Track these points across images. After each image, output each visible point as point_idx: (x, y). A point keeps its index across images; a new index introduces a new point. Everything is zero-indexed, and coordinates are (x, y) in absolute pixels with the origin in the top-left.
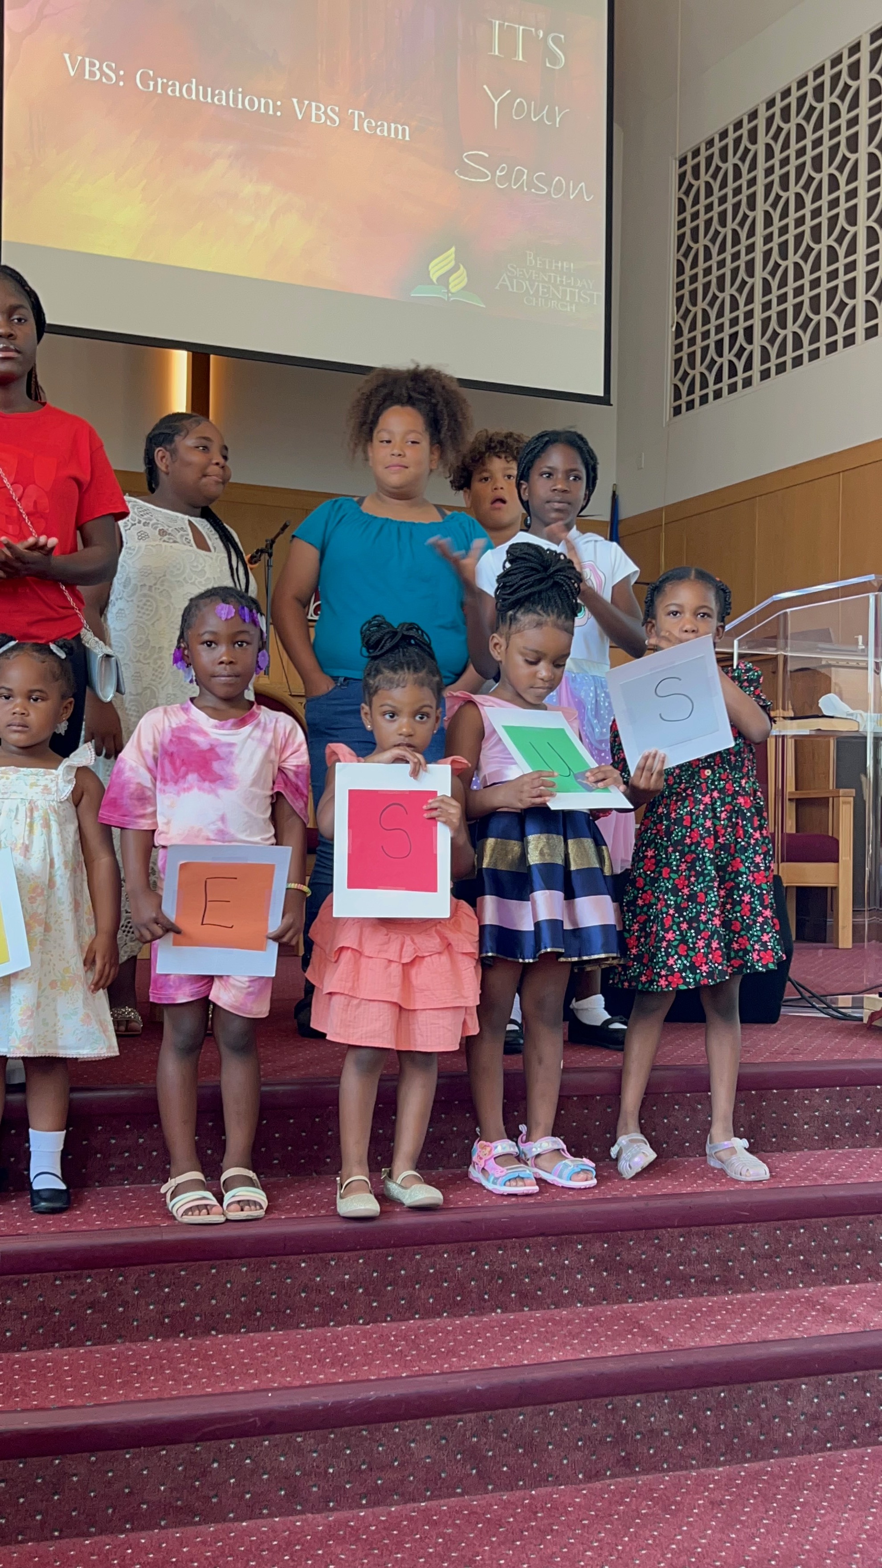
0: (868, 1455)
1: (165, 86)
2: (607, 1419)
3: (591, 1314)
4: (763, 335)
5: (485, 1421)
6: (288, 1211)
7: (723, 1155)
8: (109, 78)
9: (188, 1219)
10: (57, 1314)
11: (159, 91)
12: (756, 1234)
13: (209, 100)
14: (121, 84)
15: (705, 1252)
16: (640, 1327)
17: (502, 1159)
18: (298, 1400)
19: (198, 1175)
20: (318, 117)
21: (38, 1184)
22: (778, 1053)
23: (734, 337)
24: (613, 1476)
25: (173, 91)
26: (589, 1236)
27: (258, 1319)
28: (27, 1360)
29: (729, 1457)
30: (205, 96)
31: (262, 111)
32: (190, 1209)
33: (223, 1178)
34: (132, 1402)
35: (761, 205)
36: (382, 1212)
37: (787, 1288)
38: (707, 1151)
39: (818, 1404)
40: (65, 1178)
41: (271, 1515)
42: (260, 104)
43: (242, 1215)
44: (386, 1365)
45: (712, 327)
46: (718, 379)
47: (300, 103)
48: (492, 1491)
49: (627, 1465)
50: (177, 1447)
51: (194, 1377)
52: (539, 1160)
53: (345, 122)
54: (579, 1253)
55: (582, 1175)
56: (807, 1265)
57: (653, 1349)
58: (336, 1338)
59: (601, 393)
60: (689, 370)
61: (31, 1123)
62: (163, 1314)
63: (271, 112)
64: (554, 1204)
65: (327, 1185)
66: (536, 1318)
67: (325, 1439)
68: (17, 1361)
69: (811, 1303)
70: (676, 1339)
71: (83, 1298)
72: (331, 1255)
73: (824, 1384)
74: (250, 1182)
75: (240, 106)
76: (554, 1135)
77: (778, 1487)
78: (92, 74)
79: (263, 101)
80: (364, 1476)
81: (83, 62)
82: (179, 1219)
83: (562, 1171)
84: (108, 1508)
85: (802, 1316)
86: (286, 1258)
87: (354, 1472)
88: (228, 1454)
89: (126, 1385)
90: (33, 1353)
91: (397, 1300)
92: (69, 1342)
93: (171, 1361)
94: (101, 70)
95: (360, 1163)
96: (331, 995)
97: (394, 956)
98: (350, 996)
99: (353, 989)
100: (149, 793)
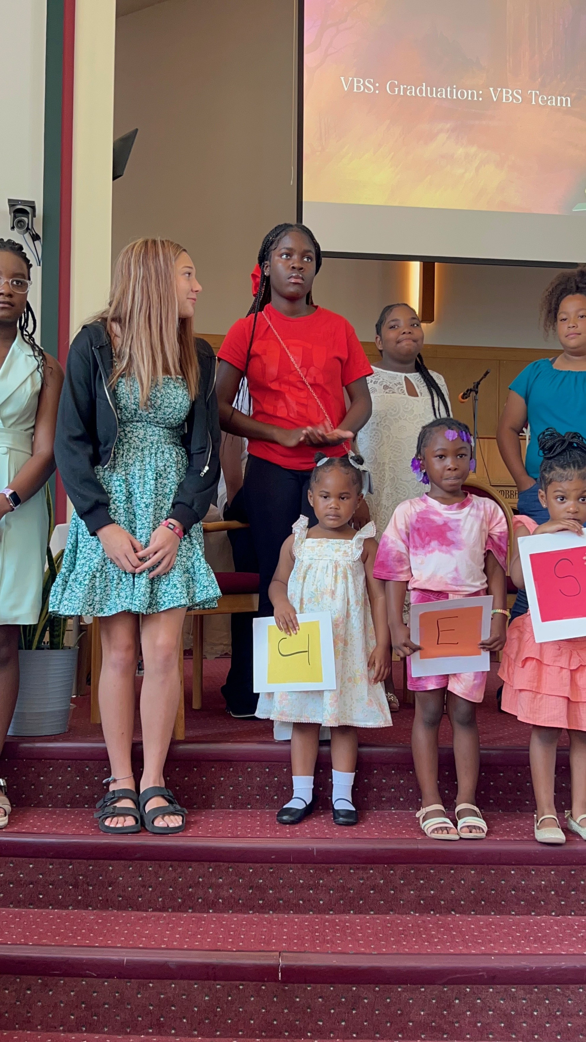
1: (405, 90)
6: (502, 835)
8: (369, 89)
9: (435, 836)
10: (352, 891)
11: (402, 94)
13: (434, 95)
14: (377, 92)
18: (512, 964)
19: (440, 807)
20: (507, 99)
21: (338, 806)
25: (411, 93)
27: (483, 906)
28: (334, 920)
30: (432, 94)
31: (470, 98)
32: (436, 829)
33: (458, 809)
34: (401, 954)
36: (567, 840)
40: (354, 803)
42: (468, 94)
43: (471, 835)
44: (572, 945)
47: (495, 90)
50: (432, 986)
51: (441, 941)
53: (527, 100)
58: (537, 924)
61: (334, 765)
62: (419, 897)
63: (475, 99)
65: (527, 818)
67: (531, 992)
68: (327, 921)
71: (368, 882)
72: (531, 867)
74: (475, 814)
75: (455, 97)
78: (359, 88)
79: (470, 92)
80: (559, 1020)
81: (353, 80)
82: (429, 835)
84: (387, 1022)
86: (502, 867)
87: (552, 1016)
88: (465, 995)
89: (397, 942)
90: (337, 916)
91: (578, 901)
92: (360, 911)
93: (426, 929)
94: (364, 84)
95: (549, 806)
96: (521, 690)
97: (565, 665)
98: (536, 692)
99: (538, 687)
100: (405, 557)
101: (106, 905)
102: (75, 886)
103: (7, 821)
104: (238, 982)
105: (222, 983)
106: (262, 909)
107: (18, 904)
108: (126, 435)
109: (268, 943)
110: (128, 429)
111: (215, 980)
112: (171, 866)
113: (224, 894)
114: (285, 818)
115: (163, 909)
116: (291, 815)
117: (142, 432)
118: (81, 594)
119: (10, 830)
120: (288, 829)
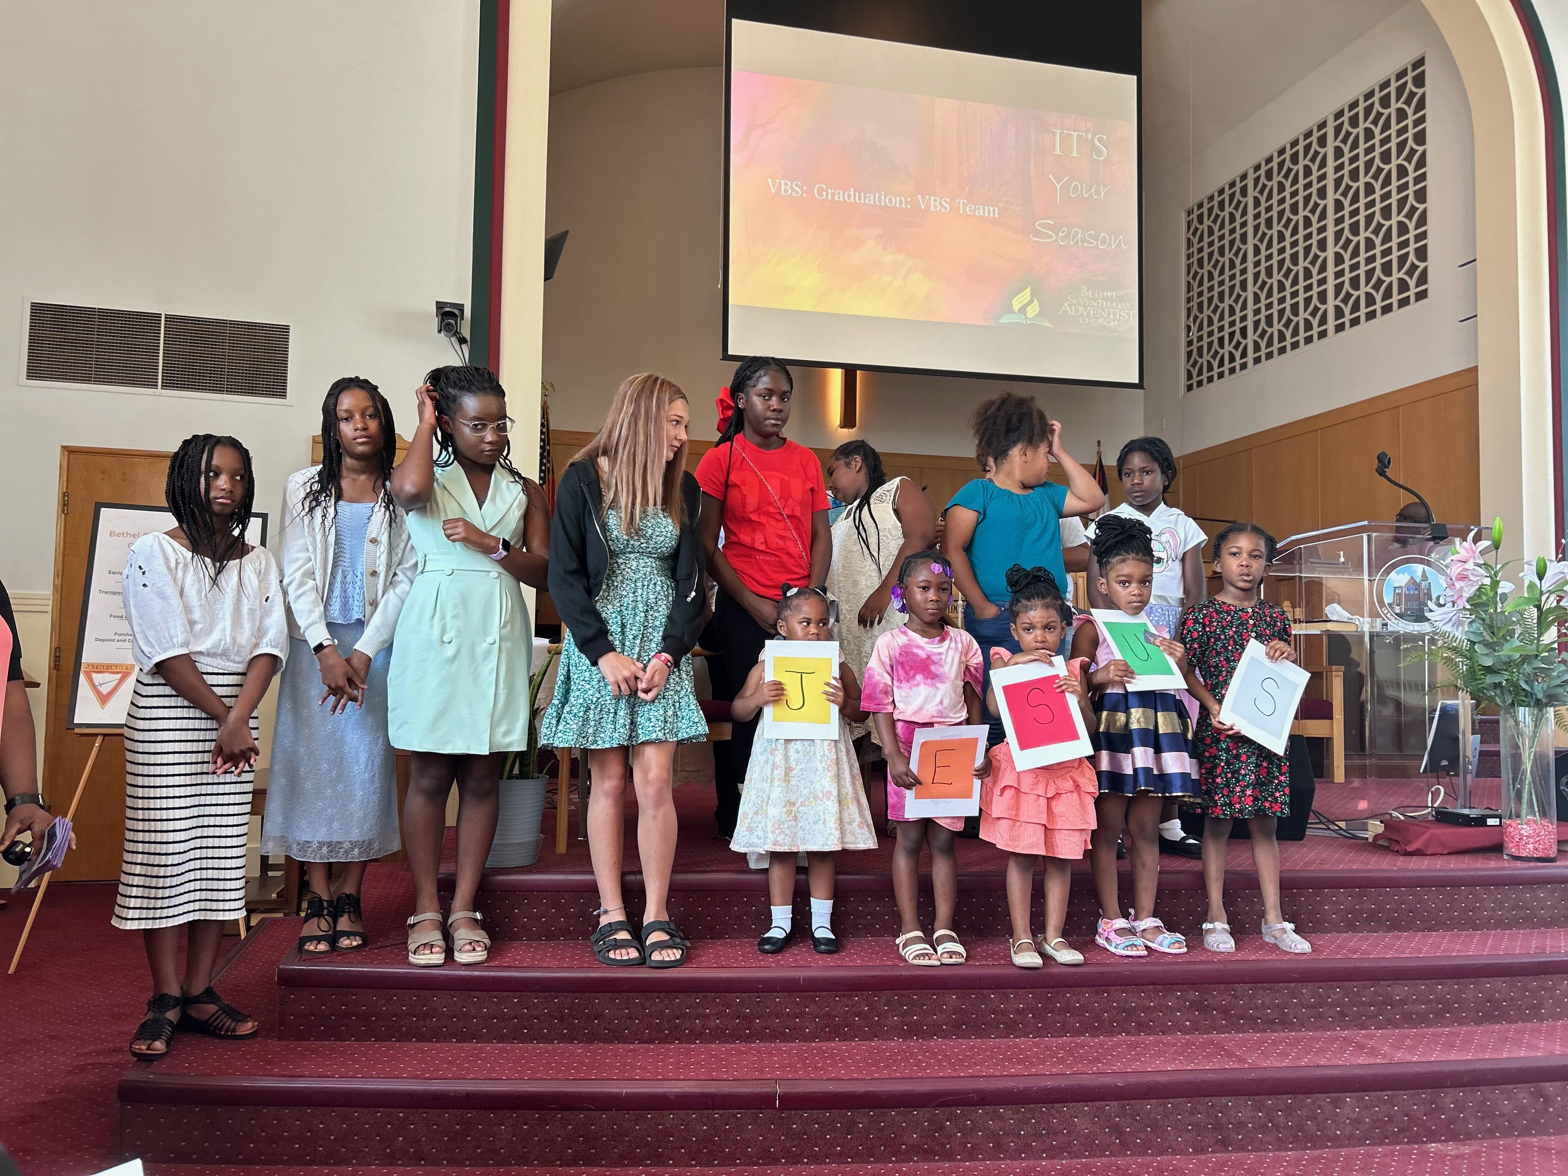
0: (1397, 1151)
1: (833, 194)
2: (1208, 1113)
3: (1189, 1040)
4: (1255, 332)
5: (1124, 1107)
6: (979, 960)
7: (1277, 934)
8: (797, 193)
9: (916, 962)
10: (837, 1019)
11: (830, 198)
12: (1304, 991)
13: (862, 201)
14: (805, 195)
15: (1268, 1001)
16: (1225, 1050)
17: (1120, 932)
18: (1001, 1084)
19: (919, 934)
20: (935, 207)
22: (1311, 863)
23: (1232, 335)
24: (1213, 1152)
25: (839, 197)
26: (1186, 986)
27: (964, 1030)
28: (821, 1048)
29: (1295, 1145)
30: (860, 199)
31: (898, 205)
32: (917, 956)
33: (935, 936)
34: (894, 1078)
35: (1251, 240)
36: (1044, 965)
37: (1329, 1030)
38: (1263, 930)
39: (1358, 1112)
40: (833, 931)
41: (984, 1159)
42: (896, 202)
43: (950, 961)
44: (1053, 1065)
45: (1215, 327)
46: (1221, 364)
47: (924, 198)
48: (1130, 1155)
49: (1224, 1144)
50: (924, 1109)
51: (929, 1065)
52: (1144, 934)
53: (955, 209)
54: (1178, 998)
55: (1177, 945)
56: (1342, 1014)
57: (1237, 1066)
58: (1017, 1046)
59: (1137, 381)
60: (1198, 359)
61: (812, 894)
62: (903, 1023)
63: (904, 206)
64: (1160, 964)
66: (1150, 1041)
67: (1018, 1112)
68: (814, 1048)
69: (1347, 1041)
70: (1253, 1061)
71: (853, 1009)
72: (1010, 991)
73: (1363, 1099)
74: (952, 940)
75: (883, 204)
76: (1154, 917)
77: (1334, 1169)
78: (786, 191)
79: (898, 199)
80: (1044, 1138)
81: (780, 183)
82: (911, 962)
83: (1162, 942)
84: (881, 1146)
85: (1342, 1050)
86: (982, 991)
87: (1037, 1135)
88: (956, 1116)
89: (887, 1067)
90: (824, 1044)
91: (1055, 1022)
92: (844, 1038)
93: (912, 1054)
94: (791, 187)
95: (1025, 931)
96: (999, 819)
97: (1041, 791)
98: (1014, 820)
99: (1016, 815)
100: (889, 689)
101: (593, 1038)
102: (561, 1019)
103: (485, 957)
104: (736, 1111)
105: (720, 1111)
106: (749, 1039)
107: (502, 1039)
108: (619, 566)
109: (761, 1071)
110: (621, 561)
111: (713, 1110)
112: (658, 997)
113: (711, 1024)
114: (767, 947)
115: (650, 1041)
116: (772, 944)
117: (635, 563)
118: (574, 726)
119: (492, 964)
120: (771, 959)
